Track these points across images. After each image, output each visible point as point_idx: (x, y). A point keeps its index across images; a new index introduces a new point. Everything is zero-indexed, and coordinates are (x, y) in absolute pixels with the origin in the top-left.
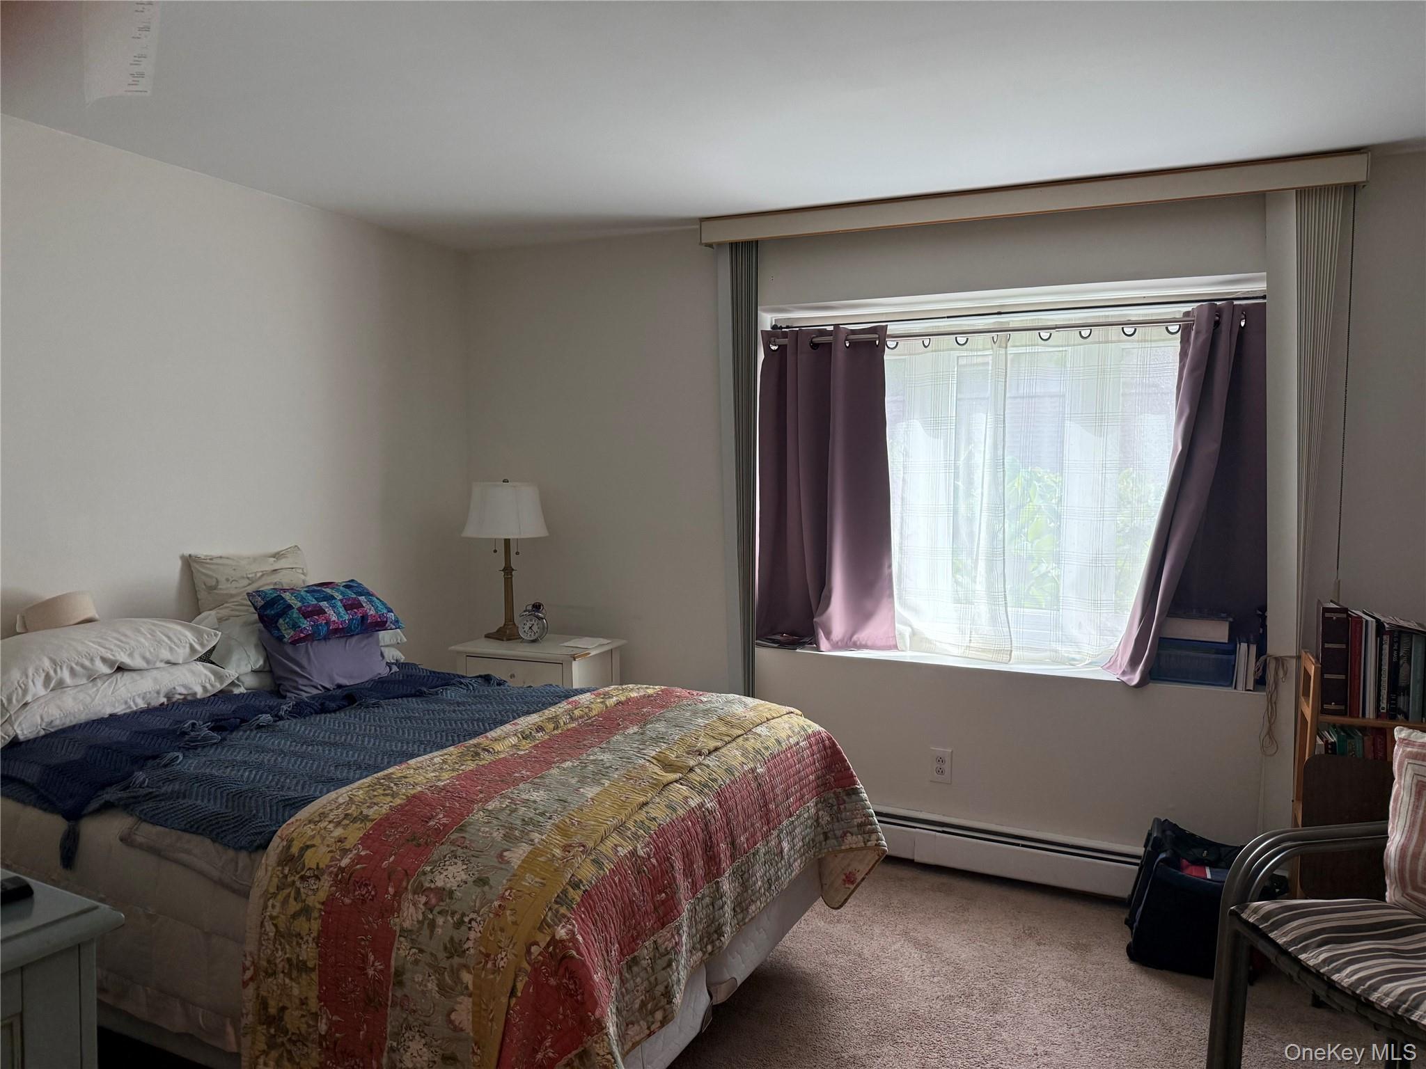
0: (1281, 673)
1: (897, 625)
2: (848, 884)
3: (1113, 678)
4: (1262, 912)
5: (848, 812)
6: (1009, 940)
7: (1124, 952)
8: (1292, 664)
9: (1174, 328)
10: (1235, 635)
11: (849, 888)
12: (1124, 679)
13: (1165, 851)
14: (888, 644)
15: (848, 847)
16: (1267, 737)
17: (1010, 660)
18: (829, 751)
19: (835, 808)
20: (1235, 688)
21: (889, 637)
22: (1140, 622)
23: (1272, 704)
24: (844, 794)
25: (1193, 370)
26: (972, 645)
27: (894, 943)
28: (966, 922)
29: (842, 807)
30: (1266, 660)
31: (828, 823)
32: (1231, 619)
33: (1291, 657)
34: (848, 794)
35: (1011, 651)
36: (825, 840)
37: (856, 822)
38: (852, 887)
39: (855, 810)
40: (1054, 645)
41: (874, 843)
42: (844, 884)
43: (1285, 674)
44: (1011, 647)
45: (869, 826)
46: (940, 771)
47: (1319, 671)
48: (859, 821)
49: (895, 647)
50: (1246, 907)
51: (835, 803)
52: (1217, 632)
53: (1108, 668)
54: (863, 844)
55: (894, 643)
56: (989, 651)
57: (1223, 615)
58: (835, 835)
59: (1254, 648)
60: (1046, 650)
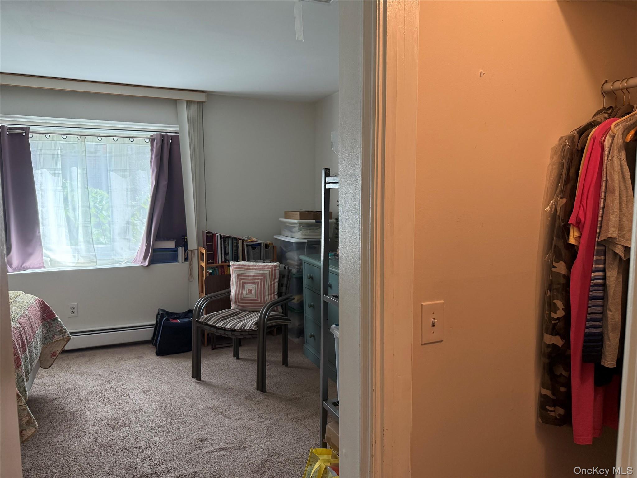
0: (193, 255)
1: (44, 257)
2: (53, 356)
3: (138, 265)
4: (204, 318)
5: (54, 327)
6: (114, 363)
7: (155, 354)
8: (196, 251)
9: (148, 140)
10: (177, 245)
11: (54, 358)
12: (142, 264)
13: (165, 317)
14: (40, 266)
15: (56, 340)
16: (190, 276)
17: (96, 265)
18: (42, 305)
19: (48, 327)
20: (179, 262)
21: (40, 263)
22: (146, 244)
23: (191, 265)
24: (51, 321)
25: (156, 156)
26: (79, 261)
27: (71, 376)
28: (95, 362)
29: (51, 326)
30: (188, 252)
31: (46, 333)
32: (175, 240)
33: (195, 250)
34: (53, 321)
35: (96, 261)
36: (46, 340)
37: (58, 330)
38: (55, 357)
39: (57, 326)
40: (113, 257)
41: (67, 336)
42: (51, 357)
43: (194, 255)
44: (96, 260)
45: (64, 331)
46: (73, 312)
47: (206, 251)
48: (59, 329)
49: (44, 267)
50: (200, 318)
51: (48, 325)
52: (171, 245)
53: (135, 262)
54: (62, 338)
55: (43, 265)
56: (87, 263)
57: (172, 239)
58: (49, 337)
59: (183, 248)
60: (110, 259)
